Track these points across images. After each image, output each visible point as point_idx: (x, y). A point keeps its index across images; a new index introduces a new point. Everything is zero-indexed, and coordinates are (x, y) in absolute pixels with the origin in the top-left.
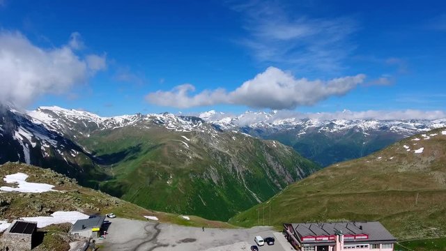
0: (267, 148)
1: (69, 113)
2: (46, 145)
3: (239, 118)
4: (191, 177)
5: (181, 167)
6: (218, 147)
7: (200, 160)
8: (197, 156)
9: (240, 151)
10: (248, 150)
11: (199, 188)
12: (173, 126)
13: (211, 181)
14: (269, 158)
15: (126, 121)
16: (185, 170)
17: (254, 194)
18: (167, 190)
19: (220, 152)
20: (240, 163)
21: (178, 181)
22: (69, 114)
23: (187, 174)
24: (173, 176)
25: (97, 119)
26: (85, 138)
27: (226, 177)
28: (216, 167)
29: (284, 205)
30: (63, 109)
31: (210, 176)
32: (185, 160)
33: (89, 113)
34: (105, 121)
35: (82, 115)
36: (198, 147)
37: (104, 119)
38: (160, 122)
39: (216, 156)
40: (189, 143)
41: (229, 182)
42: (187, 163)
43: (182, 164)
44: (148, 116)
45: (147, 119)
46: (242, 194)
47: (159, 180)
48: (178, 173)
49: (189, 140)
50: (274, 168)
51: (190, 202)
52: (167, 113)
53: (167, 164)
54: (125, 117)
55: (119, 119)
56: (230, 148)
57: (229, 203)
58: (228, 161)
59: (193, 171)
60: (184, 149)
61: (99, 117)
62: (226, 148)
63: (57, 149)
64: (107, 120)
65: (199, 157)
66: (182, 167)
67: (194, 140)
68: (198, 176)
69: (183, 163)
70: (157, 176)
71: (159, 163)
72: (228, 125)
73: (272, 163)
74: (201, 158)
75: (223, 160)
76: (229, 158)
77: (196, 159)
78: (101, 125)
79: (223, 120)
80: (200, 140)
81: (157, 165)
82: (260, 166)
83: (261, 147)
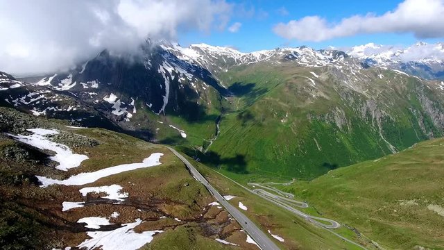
0: (426, 90)
1: (213, 49)
2: (182, 78)
3: (405, 51)
4: (310, 118)
5: (300, 106)
6: (354, 86)
7: (325, 100)
8: (322, 95)
9: (384, 92)
10: (397, 92)
11: (316, 131)
12: (306, 61)
13: (334, 124)
14: (427, 104)
15: (263, 56)
16: (304, 109)
17: (391, 146)
18: (279, 130)
19: (353, 92)
20: (380, 106)
21: (294, 120)
22: (212, 51)
23: (305, 114)
24: (288, 115)
25: (236, 54)
26: (223, 73)
27: (355, 122)
28: (344, 109)
29: (391, 168)
30: (208, 46)
31: (333, 118)
32: (307, 98)
33: (230, 49)
34: (243, 57)
35: (224, 51)
36: (327, 85)
37: (242, 54)
38: (293, 57)
39: (347, 96)
40: (316, 80)
41: (359, 128)
42: (309, 102)
43: (302, 103)
44: (283, 50)
45: (281, 53)
46: (374, 145)
47: (273, 117)
48: (295, 112)
49: (317, 76)
50: (432, 117)
51: (302, 144)
52: (304, 47)
53: (284, 102)
54: (263, 52)
55: (257, 55)
56: (370, 88)
57: (352, 151)
58: (362, 103)
59: (313, 112)
60: (308, 87)
61: (239, 53)
62: (365, 87)
63: (191, 82)
64: (245, 56)
65: (325, 96)
66: (302, 106)
67: (324, 77)
68: (318, 118)
69: (304, 101)
70: (272, 114)
71: (277, 100)
72: (388, 61)
73: (430, 111)
74: (327, 98)
75: (357, 102)
76: (364, 99)
77: (321, 98)
78: (238, 60)
79: (382, 55)
80: (331, 76)
81: (275, 101)
82: (410, 113)
83: (417, 89)
